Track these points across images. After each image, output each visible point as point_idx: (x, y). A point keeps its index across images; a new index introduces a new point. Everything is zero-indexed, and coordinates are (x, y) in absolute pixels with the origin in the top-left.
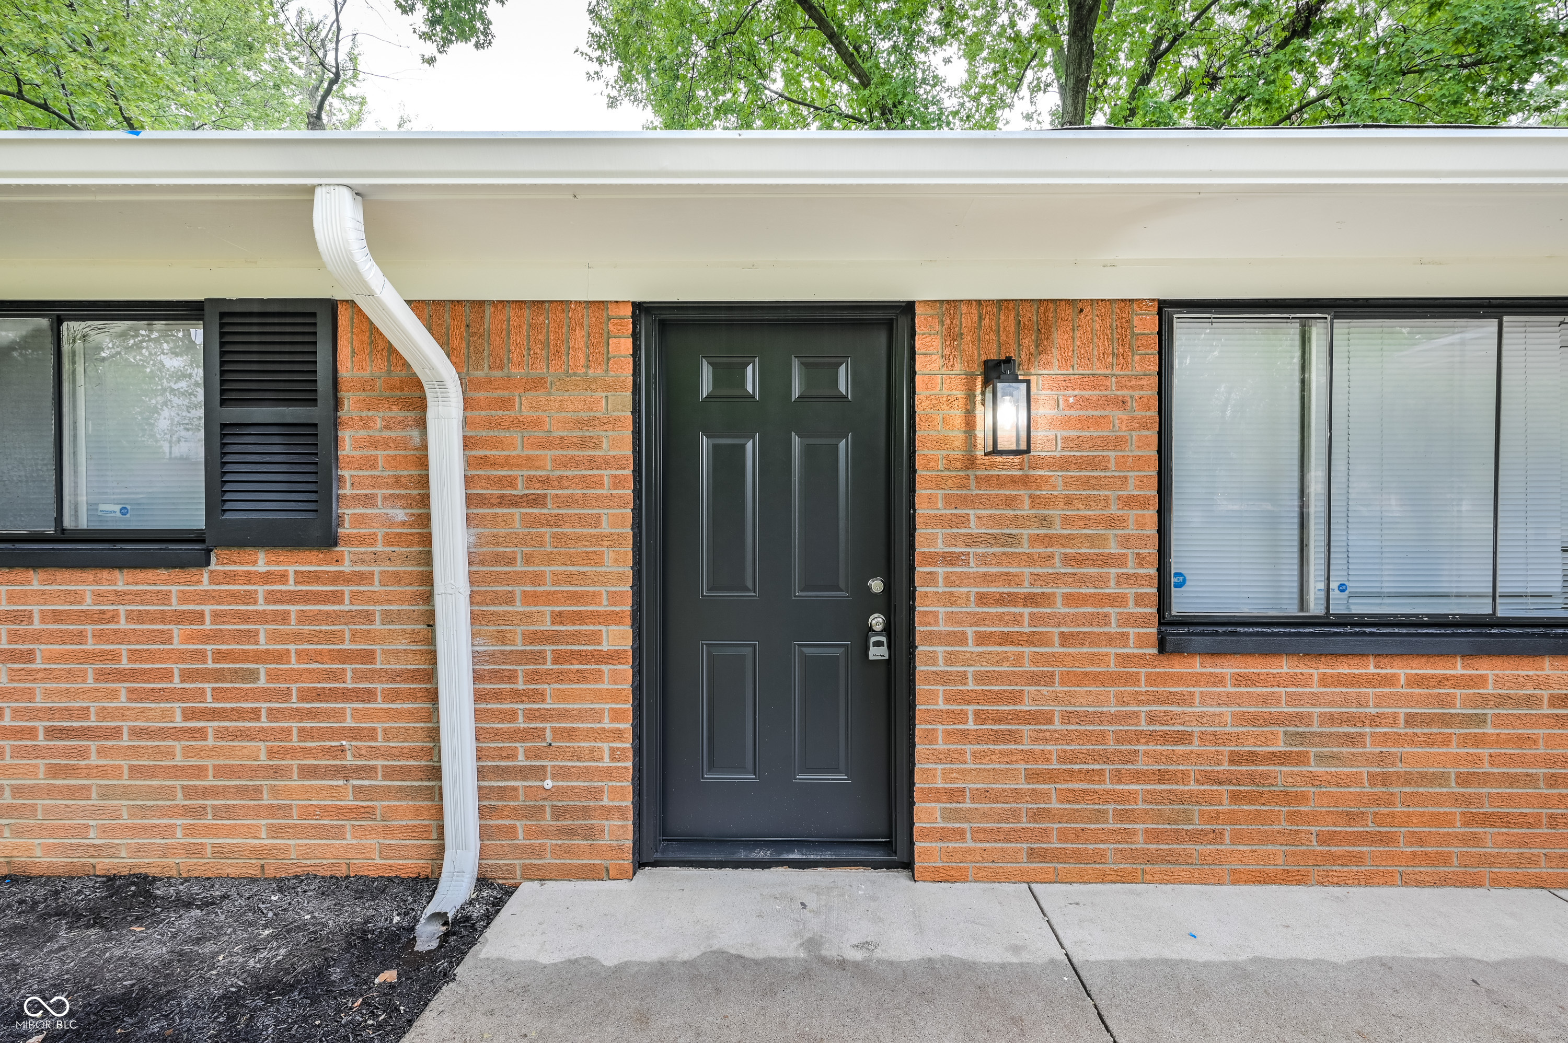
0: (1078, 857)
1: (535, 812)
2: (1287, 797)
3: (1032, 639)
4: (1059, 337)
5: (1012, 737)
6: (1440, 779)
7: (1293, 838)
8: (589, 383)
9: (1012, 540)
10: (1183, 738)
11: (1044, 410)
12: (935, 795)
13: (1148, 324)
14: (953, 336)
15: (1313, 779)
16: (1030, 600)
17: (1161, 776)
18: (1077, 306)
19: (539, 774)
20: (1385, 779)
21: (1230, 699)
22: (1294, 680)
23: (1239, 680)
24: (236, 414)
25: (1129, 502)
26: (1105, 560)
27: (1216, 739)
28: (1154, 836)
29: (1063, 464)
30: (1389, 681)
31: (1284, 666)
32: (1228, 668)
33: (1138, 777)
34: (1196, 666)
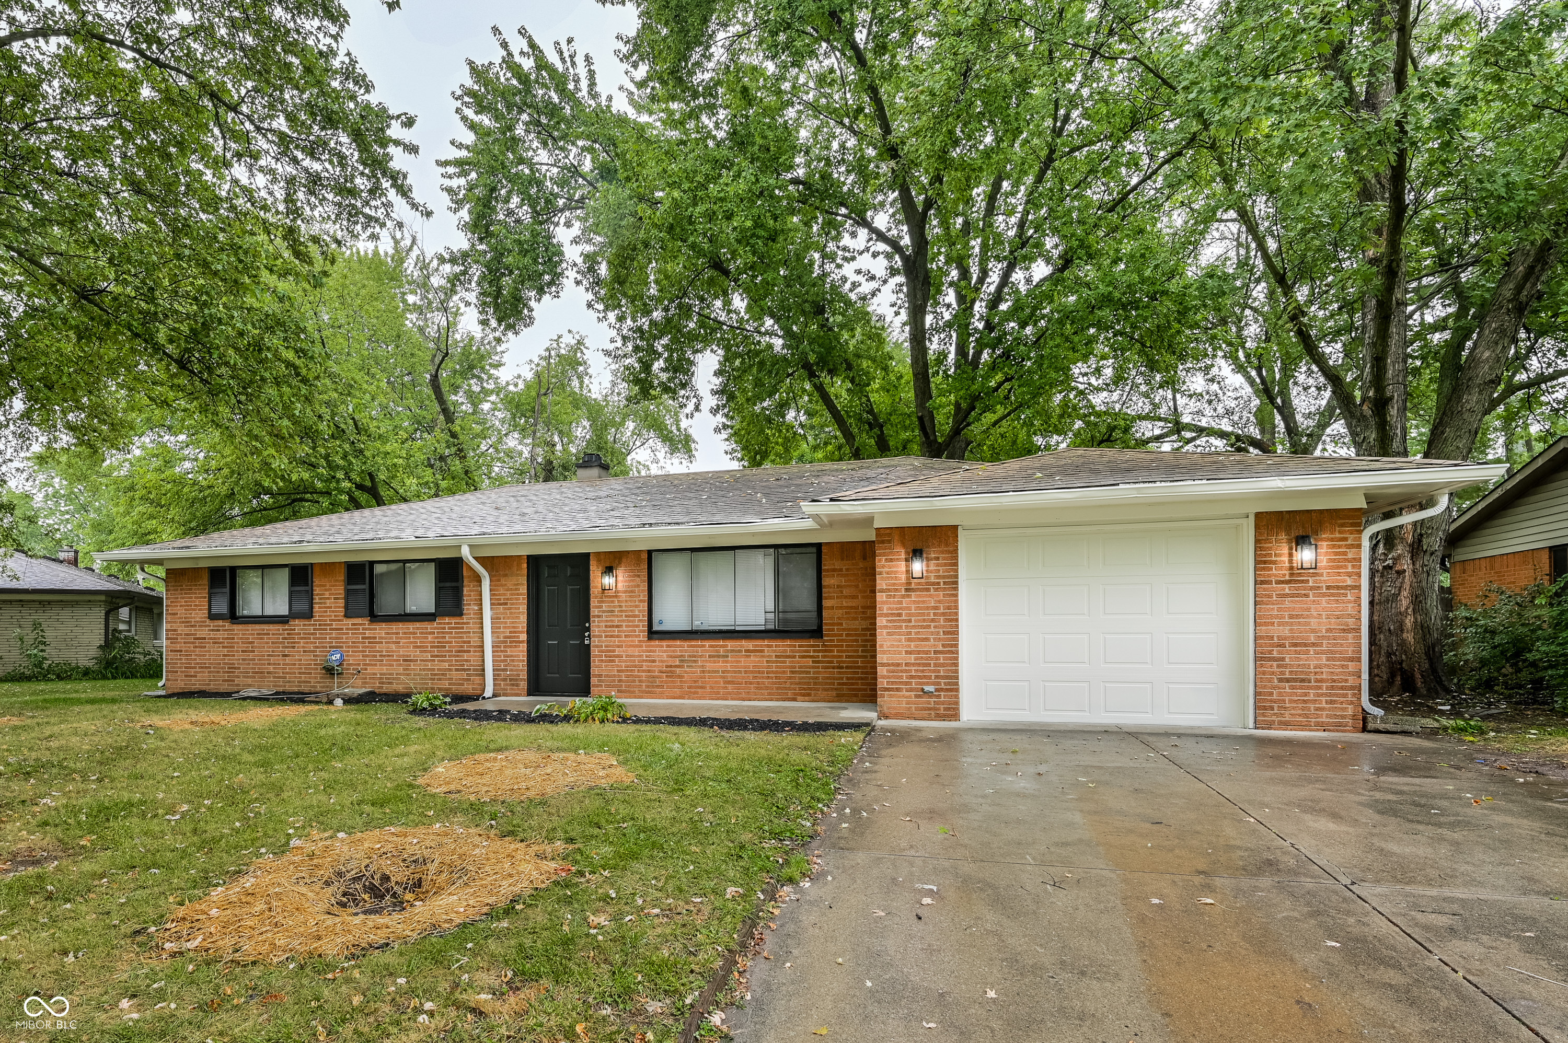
0: (629, 692)
1: (505, 680)
2: (680, 677)
3: (618, 636)
4: (624, 560)
5: (613, 661)
6: (718, 672)
7: (681, 687)
8: (517, 575)
9: (613, 611)
10: (654, 661)
11: (620, 578)
12: (595, 676)
13: (645, 556)
14: (599, 561)
15: (686, 672)
16: (617, 626)
17: (649, 671)
18: (628, 552)
19: (506, 670)
20: (703, 672)
21: (665, 651)
22: (680, 646)
23: (668, 646)
24: (442, 585)
25: (641, 601)
26: (635, 616)
27: (662, 661)
28: (647, 686)
29: (625, 592)
30: (704, 646)
31: (678, 643)
32: (665, 643)
33: (644, 671)
34: (657, 643)
